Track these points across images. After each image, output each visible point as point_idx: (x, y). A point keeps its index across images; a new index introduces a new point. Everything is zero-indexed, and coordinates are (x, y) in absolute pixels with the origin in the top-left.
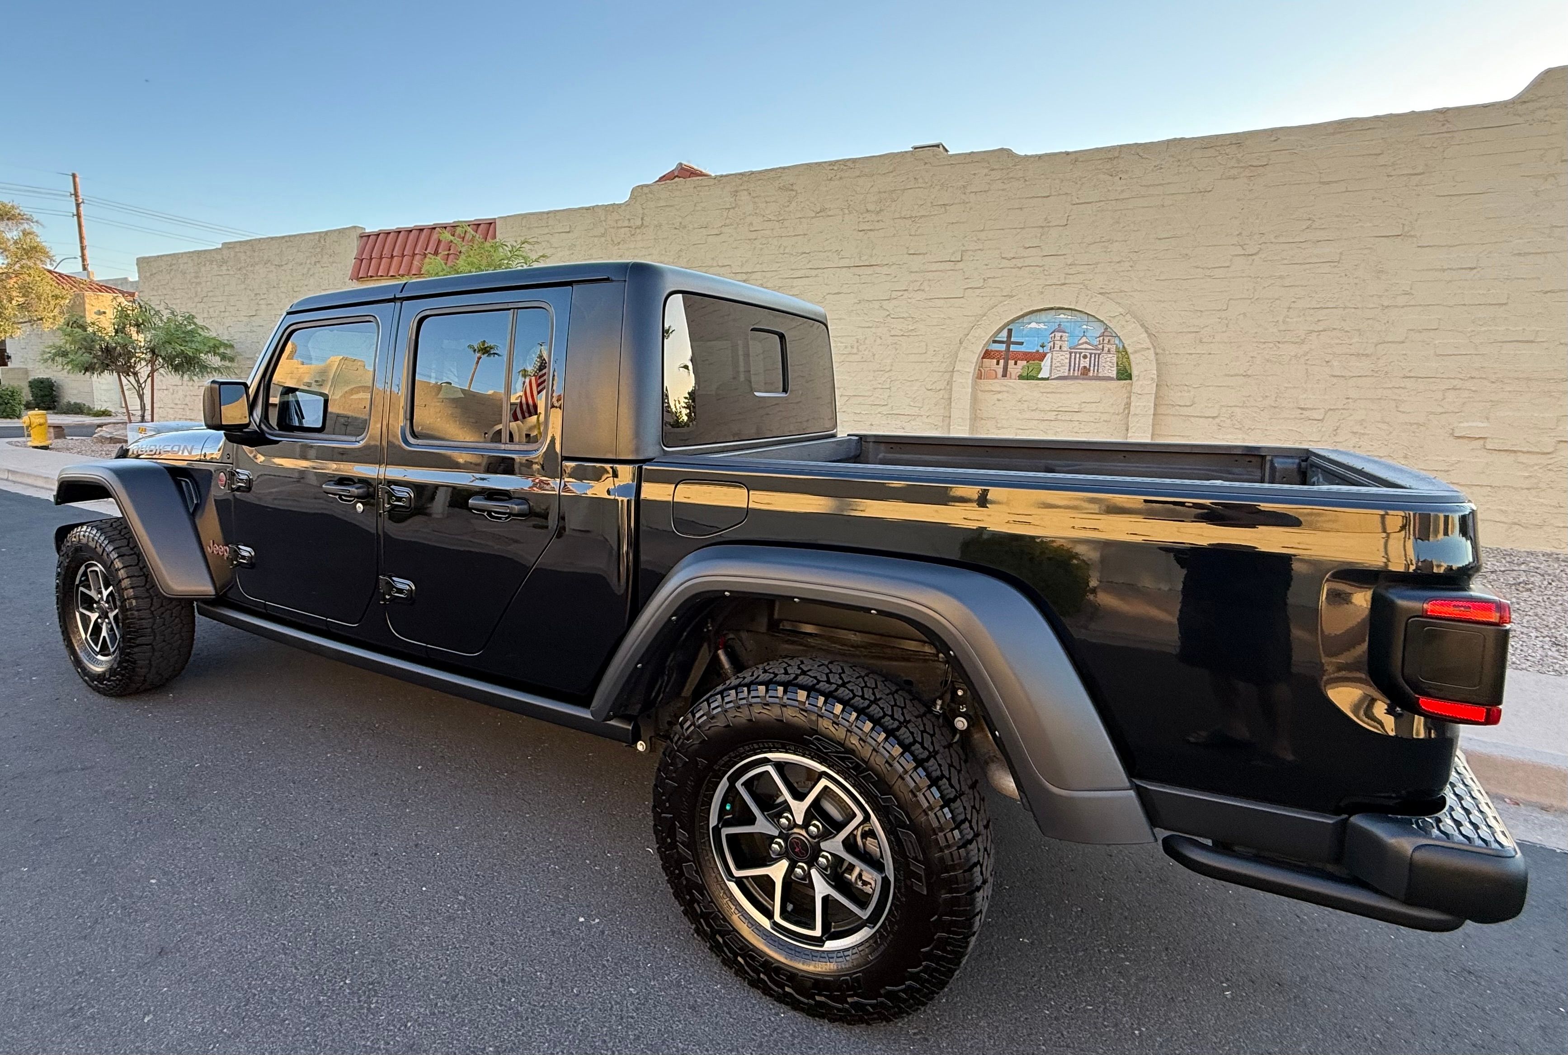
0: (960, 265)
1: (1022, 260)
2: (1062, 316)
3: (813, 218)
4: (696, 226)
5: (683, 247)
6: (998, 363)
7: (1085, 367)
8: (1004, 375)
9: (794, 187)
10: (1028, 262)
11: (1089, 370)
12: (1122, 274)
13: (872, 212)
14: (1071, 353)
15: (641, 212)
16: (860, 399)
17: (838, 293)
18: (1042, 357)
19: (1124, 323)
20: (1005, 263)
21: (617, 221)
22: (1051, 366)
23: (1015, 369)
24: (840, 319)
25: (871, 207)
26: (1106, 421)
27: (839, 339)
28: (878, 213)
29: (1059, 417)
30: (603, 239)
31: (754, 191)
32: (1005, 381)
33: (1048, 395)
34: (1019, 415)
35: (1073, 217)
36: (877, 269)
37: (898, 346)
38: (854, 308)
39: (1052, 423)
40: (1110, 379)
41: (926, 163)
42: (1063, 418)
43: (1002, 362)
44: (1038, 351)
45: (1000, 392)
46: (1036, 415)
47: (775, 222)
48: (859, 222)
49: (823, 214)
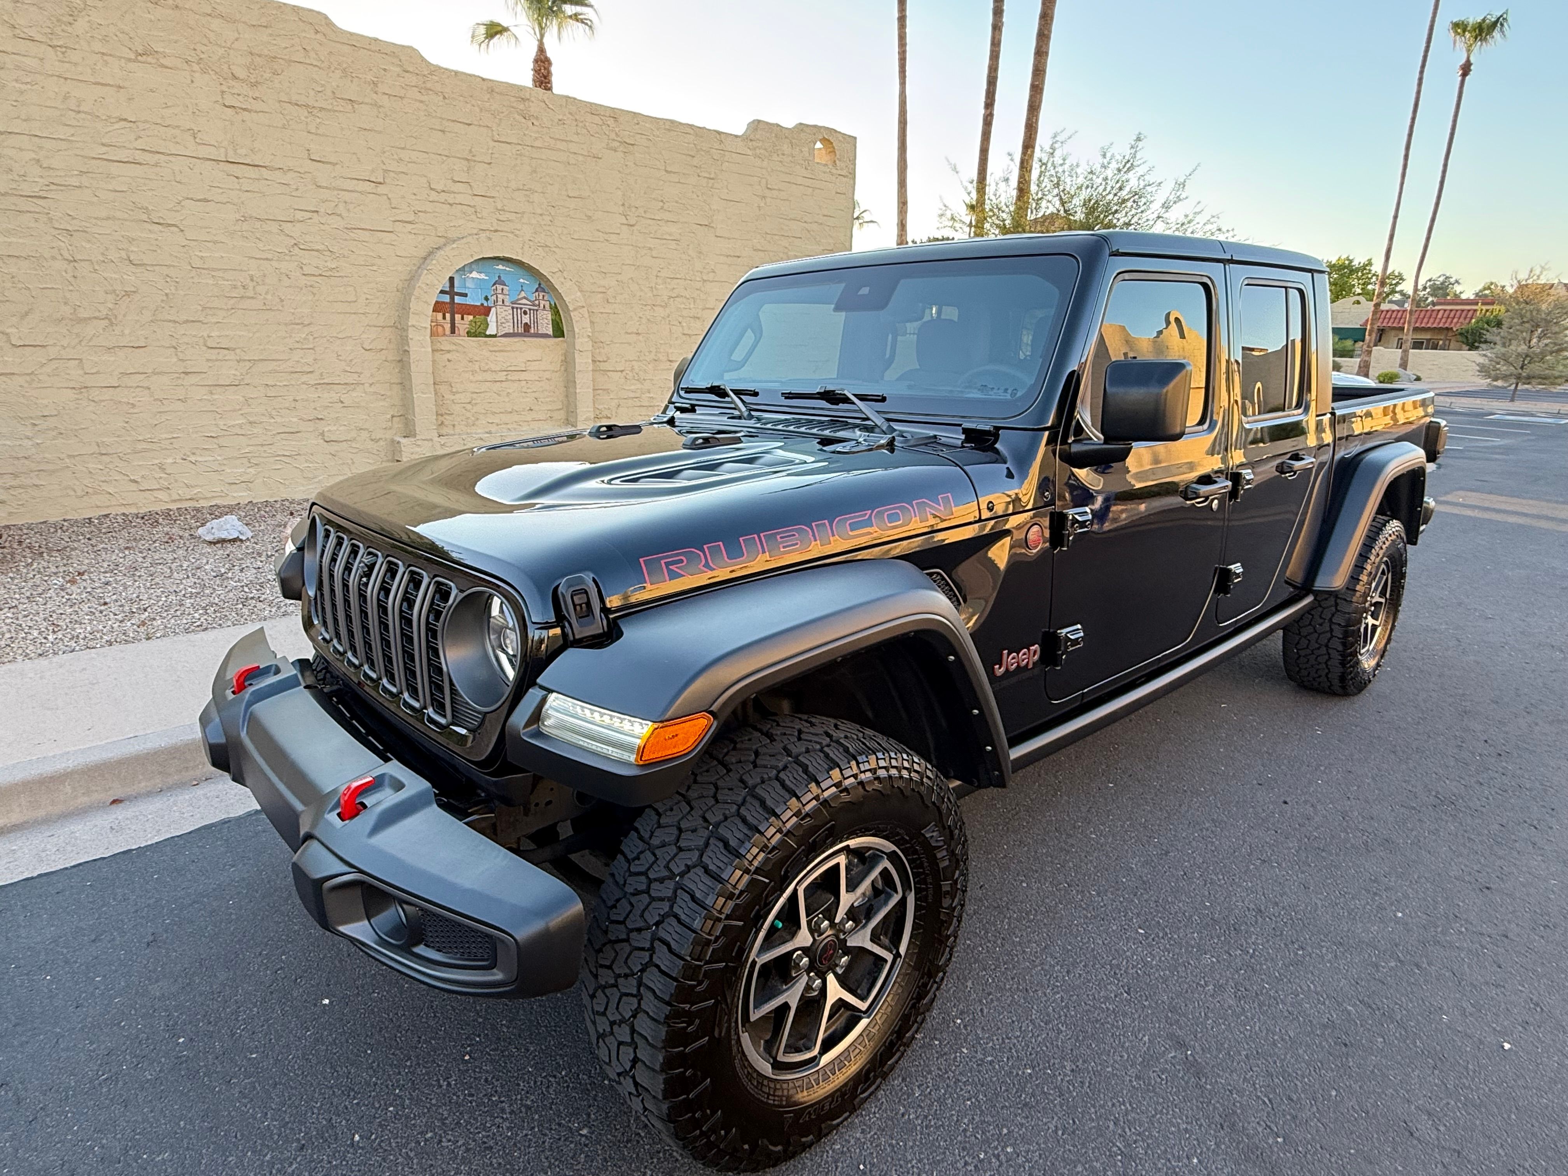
0: (381, 189)
1: (452, 195)
2: (500, 267)
3: (130, 60)
6: (444, 318)
7: (526, 324)
8: (453, 331)
10: (459, 198)
11: (530, 327)
12: (545, 228)
13: (242, 80)
14: (513, 308)
16: (272, 366)
17: (206, 200)
18: (487, 311)
19: (563, 280)
20: (434, 196)
22: (497, 322)
23: (464, 323)
24: (215, 242)
25: (241, 73)
26: (547, 379)
27: (220, 274)
28: (255, 85)
29: (509, 377)
32: (455, 339)
33: (497, 354)
34: (471, 377)
35: (496, 156)
36: (265, 173)
37: (315, 291)
38: (237, 228)
39: (504, 384)
40: (546, 336)
41: (317, 32)
42: (513, 378)
43: (448, 316)
44: (482, 305)
45: (449, 351)
46: (489, 376)
47: (43, 47)
48: (223, 92)
49: (149, 59)
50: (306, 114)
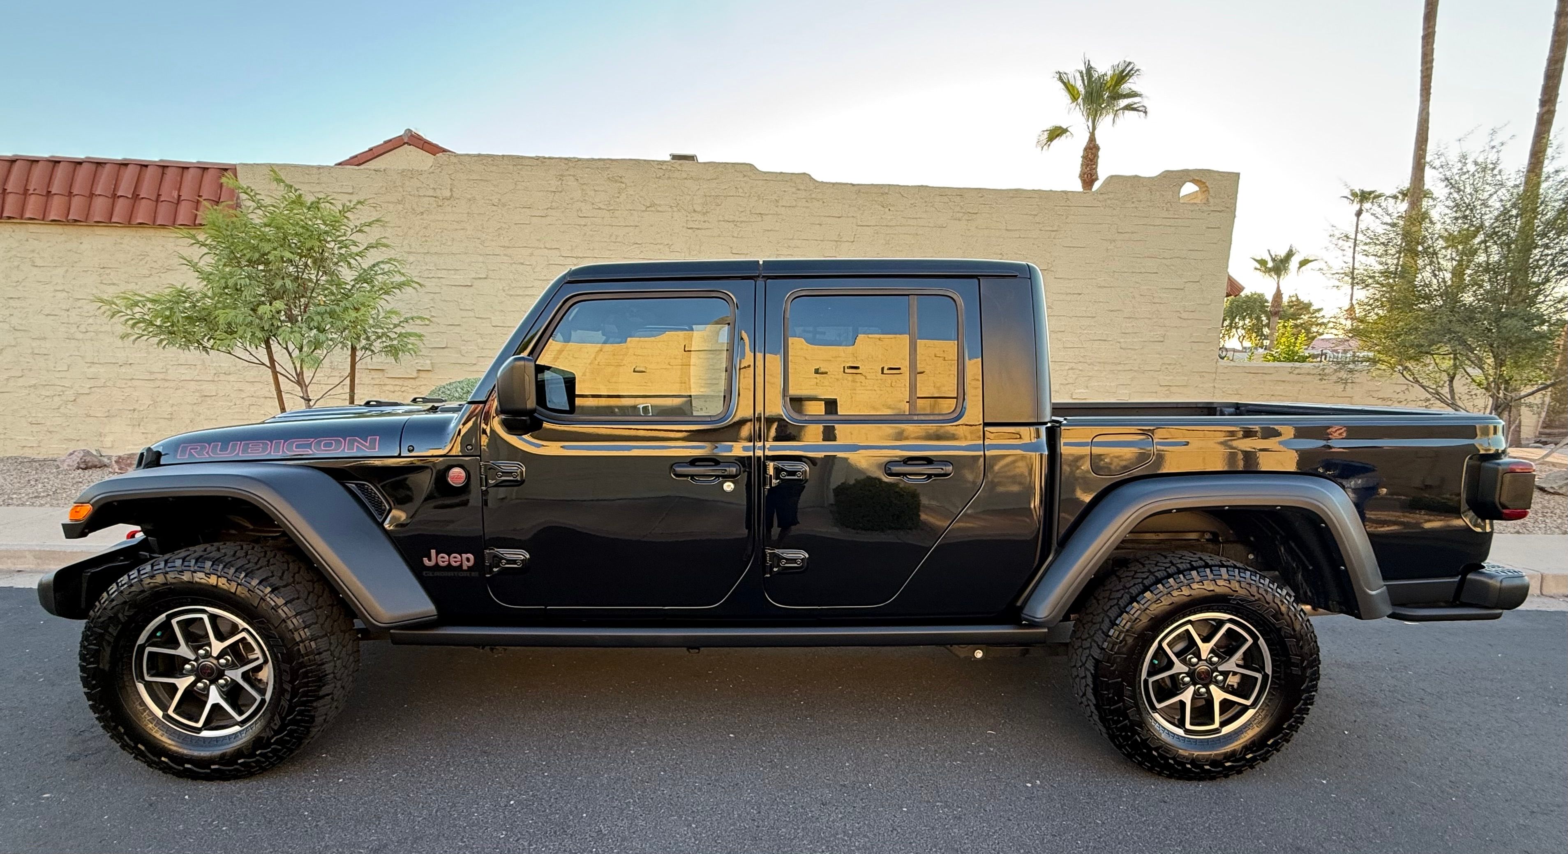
3: (643, 211)
4: (518, 205)
5: (504, 226)
9: (623, 180)
13: (699, 212)
15: (450, 182)
21: (418, 189)
25: (698, 208)
28: (704, 214)
30: (400, 207)
31: (581, 178)
35: (858, 236)
41: (745, 176)
47: (605, 211)
48: (687, 220)
49: (653, 209)
50: (733, 226)
